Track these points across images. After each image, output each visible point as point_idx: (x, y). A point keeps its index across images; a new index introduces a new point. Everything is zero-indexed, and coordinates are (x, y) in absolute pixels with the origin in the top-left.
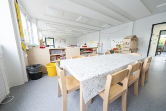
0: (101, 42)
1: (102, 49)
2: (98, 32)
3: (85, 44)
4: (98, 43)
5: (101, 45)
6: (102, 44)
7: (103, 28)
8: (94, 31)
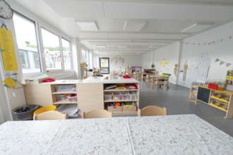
0: (182, 64)
1: (184, 78)
2: (178, 43)
3: (153, 66)
4: (176, 66)
5: (182, 68)
6: (186, 67)
7: (189, 34)
8: (169, 41)
